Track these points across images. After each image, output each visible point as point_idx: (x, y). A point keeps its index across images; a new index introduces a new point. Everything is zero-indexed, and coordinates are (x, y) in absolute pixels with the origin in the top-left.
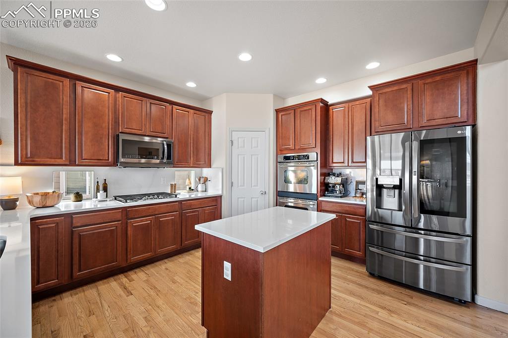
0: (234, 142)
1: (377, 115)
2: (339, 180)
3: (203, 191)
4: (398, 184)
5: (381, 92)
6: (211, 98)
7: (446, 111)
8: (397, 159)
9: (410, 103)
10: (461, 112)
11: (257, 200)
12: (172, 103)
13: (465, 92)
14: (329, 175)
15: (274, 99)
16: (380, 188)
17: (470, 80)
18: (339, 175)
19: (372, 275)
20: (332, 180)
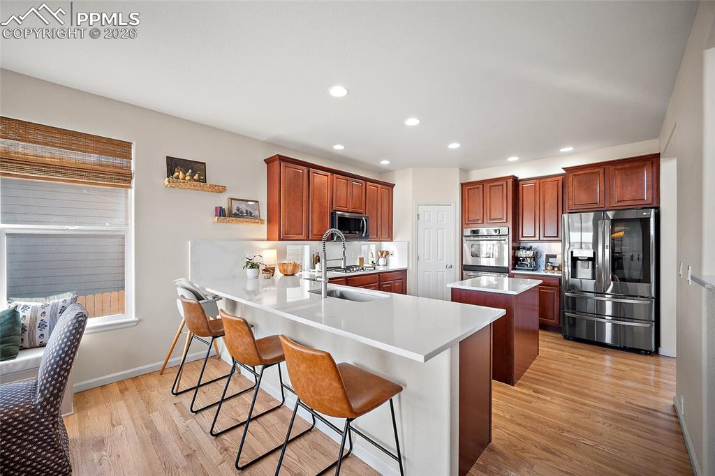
0: (420, 216)
1: (571, 194)
2: (530, 253)
3: (384, 265)
4: (592, 256)
5: (575, 173)
6: (392, 171)
7: (634, 194)
8: (587, 230)
9: (602, 185)
10: (646, 195)
11: (443, 275)
12: (366, 180)
13: (650, 179)
14: (519, 248)
15: (460, 172)
16: (575, 260)
17: (655, 169)
18: (530, 249)
19: (566, 338)
20: (522, 254)
